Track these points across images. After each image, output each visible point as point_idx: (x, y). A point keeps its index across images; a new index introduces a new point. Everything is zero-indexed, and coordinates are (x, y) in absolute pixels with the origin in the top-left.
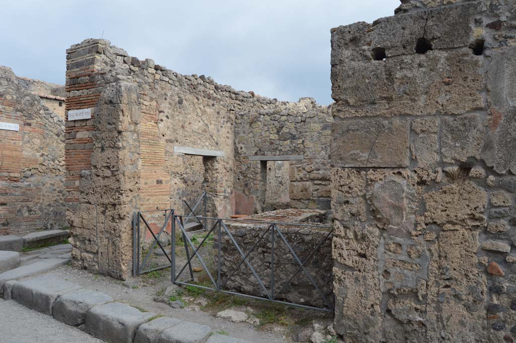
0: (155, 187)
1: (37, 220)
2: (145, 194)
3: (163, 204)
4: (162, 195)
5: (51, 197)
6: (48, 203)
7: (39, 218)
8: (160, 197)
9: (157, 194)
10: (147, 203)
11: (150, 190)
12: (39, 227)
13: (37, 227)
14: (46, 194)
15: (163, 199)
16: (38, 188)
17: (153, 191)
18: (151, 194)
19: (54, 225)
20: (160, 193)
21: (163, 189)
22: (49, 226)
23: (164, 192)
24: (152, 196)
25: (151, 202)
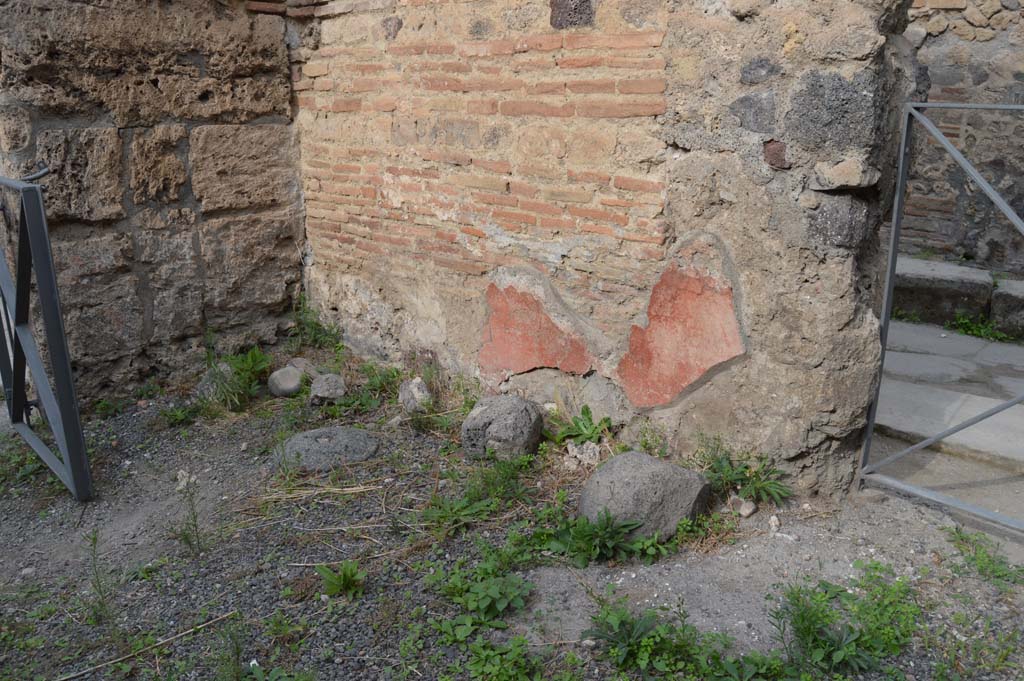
0: (538, 48)
1: (938, 215)
2: (475, 95)
3: (603, 183)
4: (592, 112)
5: (1009, 131)
6: (992, 157)
7: (945, 209)
8: (580, 123)
9: (556, 101)
10: (491, 155)
11: (506, 74)
12: (938, 244)
13: (930, 242)
14: (987, 117)
15: (597, 144)
16: (951, 91)
17: (525, 78)
18: (509, 97)
19: (1008, 252)
20: (576, 98)
21: (595, 64)
22: (983, 249)
23: (606, 87)
24: (514, 110)
25: (511, 152)
